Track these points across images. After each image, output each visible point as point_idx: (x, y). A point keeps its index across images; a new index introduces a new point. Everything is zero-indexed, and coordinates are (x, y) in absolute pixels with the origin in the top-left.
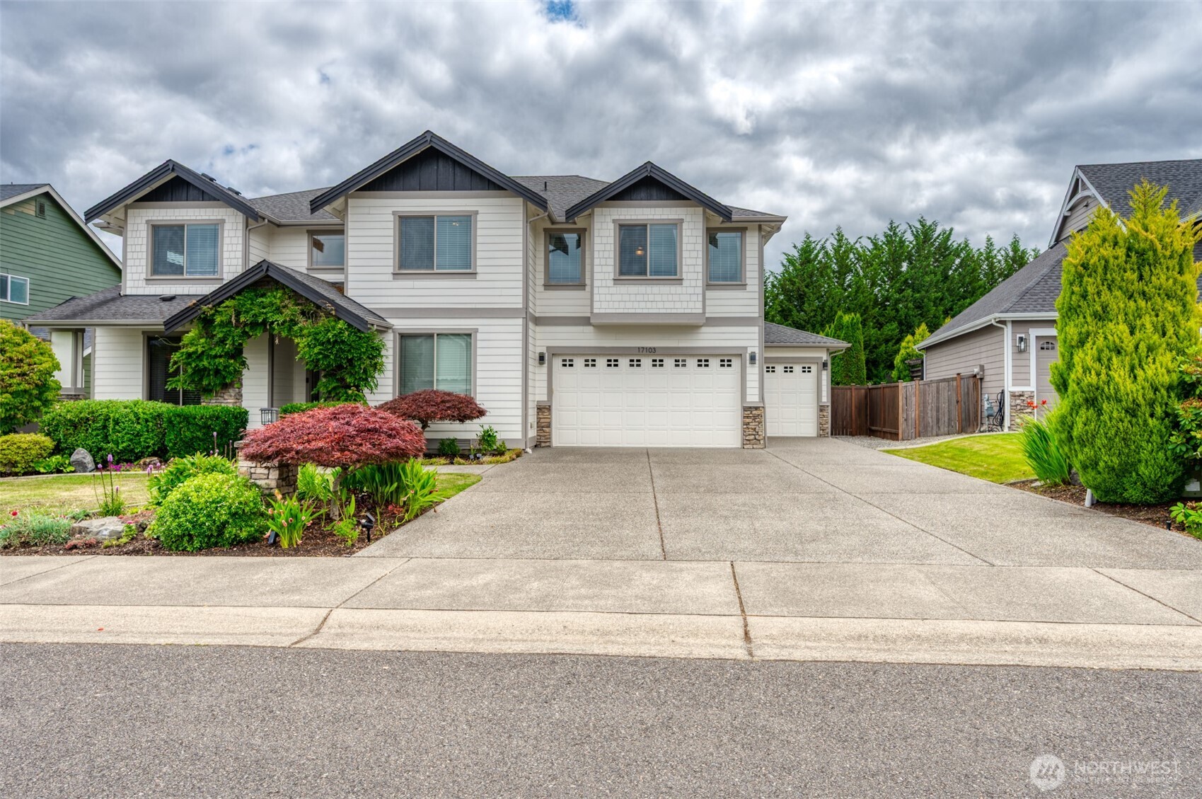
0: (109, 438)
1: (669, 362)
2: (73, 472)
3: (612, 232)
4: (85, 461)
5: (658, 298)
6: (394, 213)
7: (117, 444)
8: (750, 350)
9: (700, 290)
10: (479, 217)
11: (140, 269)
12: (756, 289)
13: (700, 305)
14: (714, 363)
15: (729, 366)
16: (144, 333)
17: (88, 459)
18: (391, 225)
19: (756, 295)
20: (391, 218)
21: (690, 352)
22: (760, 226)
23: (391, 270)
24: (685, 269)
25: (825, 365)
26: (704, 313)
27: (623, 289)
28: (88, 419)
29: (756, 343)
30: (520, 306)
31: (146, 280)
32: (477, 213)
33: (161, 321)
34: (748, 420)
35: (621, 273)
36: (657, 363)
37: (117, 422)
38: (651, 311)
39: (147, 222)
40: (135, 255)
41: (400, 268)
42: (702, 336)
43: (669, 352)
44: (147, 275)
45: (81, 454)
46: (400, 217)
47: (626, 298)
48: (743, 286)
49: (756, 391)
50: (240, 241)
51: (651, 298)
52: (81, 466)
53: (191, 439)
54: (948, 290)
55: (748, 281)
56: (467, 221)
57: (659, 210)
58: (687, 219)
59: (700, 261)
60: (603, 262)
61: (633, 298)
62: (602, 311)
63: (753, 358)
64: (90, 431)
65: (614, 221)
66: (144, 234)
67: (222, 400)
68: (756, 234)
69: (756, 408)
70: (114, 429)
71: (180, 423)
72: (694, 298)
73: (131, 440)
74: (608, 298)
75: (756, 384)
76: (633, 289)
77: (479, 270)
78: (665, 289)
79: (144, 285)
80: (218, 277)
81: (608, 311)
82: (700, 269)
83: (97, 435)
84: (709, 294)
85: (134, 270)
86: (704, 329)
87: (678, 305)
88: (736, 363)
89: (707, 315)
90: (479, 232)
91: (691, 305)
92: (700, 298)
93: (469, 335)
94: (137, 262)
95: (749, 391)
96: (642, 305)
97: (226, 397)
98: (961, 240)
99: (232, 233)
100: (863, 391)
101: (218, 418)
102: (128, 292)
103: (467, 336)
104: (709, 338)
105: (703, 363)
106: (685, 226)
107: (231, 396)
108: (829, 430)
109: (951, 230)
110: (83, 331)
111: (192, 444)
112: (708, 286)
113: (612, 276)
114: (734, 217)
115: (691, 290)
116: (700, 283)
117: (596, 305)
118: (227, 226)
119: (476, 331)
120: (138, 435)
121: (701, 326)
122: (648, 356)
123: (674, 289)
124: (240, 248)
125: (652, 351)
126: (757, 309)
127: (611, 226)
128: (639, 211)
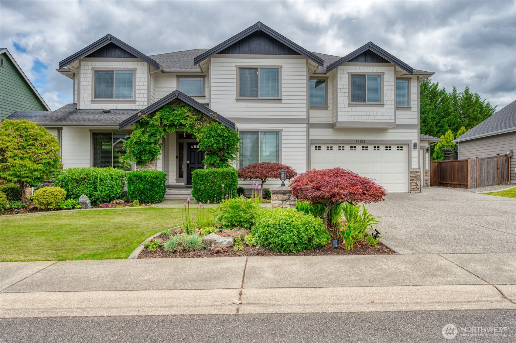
0: (98, 189)
1: (371, 148)
2: (80, 208)
3: (347, 79)
4: (87, 202)
5: (372, 114)
6: (236, 66)
7: (102, 192)
8: (413, 142)
9: (393, 110)
10: (283, 69)
11: (88, 95)
12: (416, 110)
13: (393, 118)
14: (394, 148)
15: (402, 150)
16: (90, 130)
17: (88, 201)
18: (235, 73)
19: (416, 113)
20: (235, 69)
21: (382, 142)
22: (418, 77)
23: (235, 97)
24: (385, 99)
25: (427, 150)
26: (395, 122)
27: (354, 109)
28: (85, 178)
29: (416, 138)
30: (305, 117)
31: (92, 101)
32: (281, 67)
33: (118, 123)
34: (412, 178)
35: (352, 100)
36: (365, 148)
37: (101, 180)
38: (368, 121)
39: (92, 69)
40: (85, 87)
41: (240, 95)
42: (388, 134)
43: (371, 142)
44: (92, 98)
45: (84, 198)
46: (240, 68)
47: (355, 114)
48: (409, 108)
49: (417, 163)
50: (146, 80)
51: (368, 114)
52: (84, 205)
53: (143, 189)
54: (437, 113)
55: (412, 106)
56: (275, 72)
57: (372, 68)
58: (386, 72)
59: (393, 95)
60: (343, 94)
61: (358, 114)
62: (342, 120)
63: (415, 146)
64: (86, 184)
65: (348, 73)
66: (90, 75)
67: (148, 168)
68: (416, 81)
69: (417, 172)
70: (100, 184)
71: (136, 180)
72: (390, 114)
73: (109, 190)
74: (346, 113)
75: (417, 159)
76: (358, 109)
77: (283, 97)
78: (375, 109)
79: (91, 104)
80: (133, 100)
81: (346, 120)
82: (393, 99)
83: (91, 187)
84: (398, 112)
85: (84, 95)
86: (390, 131)
87: (382, 118)
88: (405, 148)
89: (397, 123)
90: (283, 77)
91: (389, 118)
92: (393, 114)
93: (278, 132)
94: (86, 91)
95: (413, 163)
96: (363, 117)
97: (151, 166)
98: (442, 88)
99: (141, 76)
100: (436, 164)
101: (158, 177)
102: (81, 108)
103: (277, 133)
104: (392, 135)
105: (388, 148)
106: (385, 76)
107: (153, 165)
108: (430, 183)
109: (438, 83)
110: (61, 129)
111: (144, 192)
112: (397, 108)
113: (347, 102)
114: (414, 72)
115: (388, 110)
116: (393, 106)
117: (339, 117)
118: (138, 72)
119: (282, 130)
120: (112, 187)
121: (388, 129)
122: (360, 144)
123: (379, 109)
124: (146, 84)
125: (363, 142)
126: (416, 120)
127: (347, 75)
128: (361, 68)
